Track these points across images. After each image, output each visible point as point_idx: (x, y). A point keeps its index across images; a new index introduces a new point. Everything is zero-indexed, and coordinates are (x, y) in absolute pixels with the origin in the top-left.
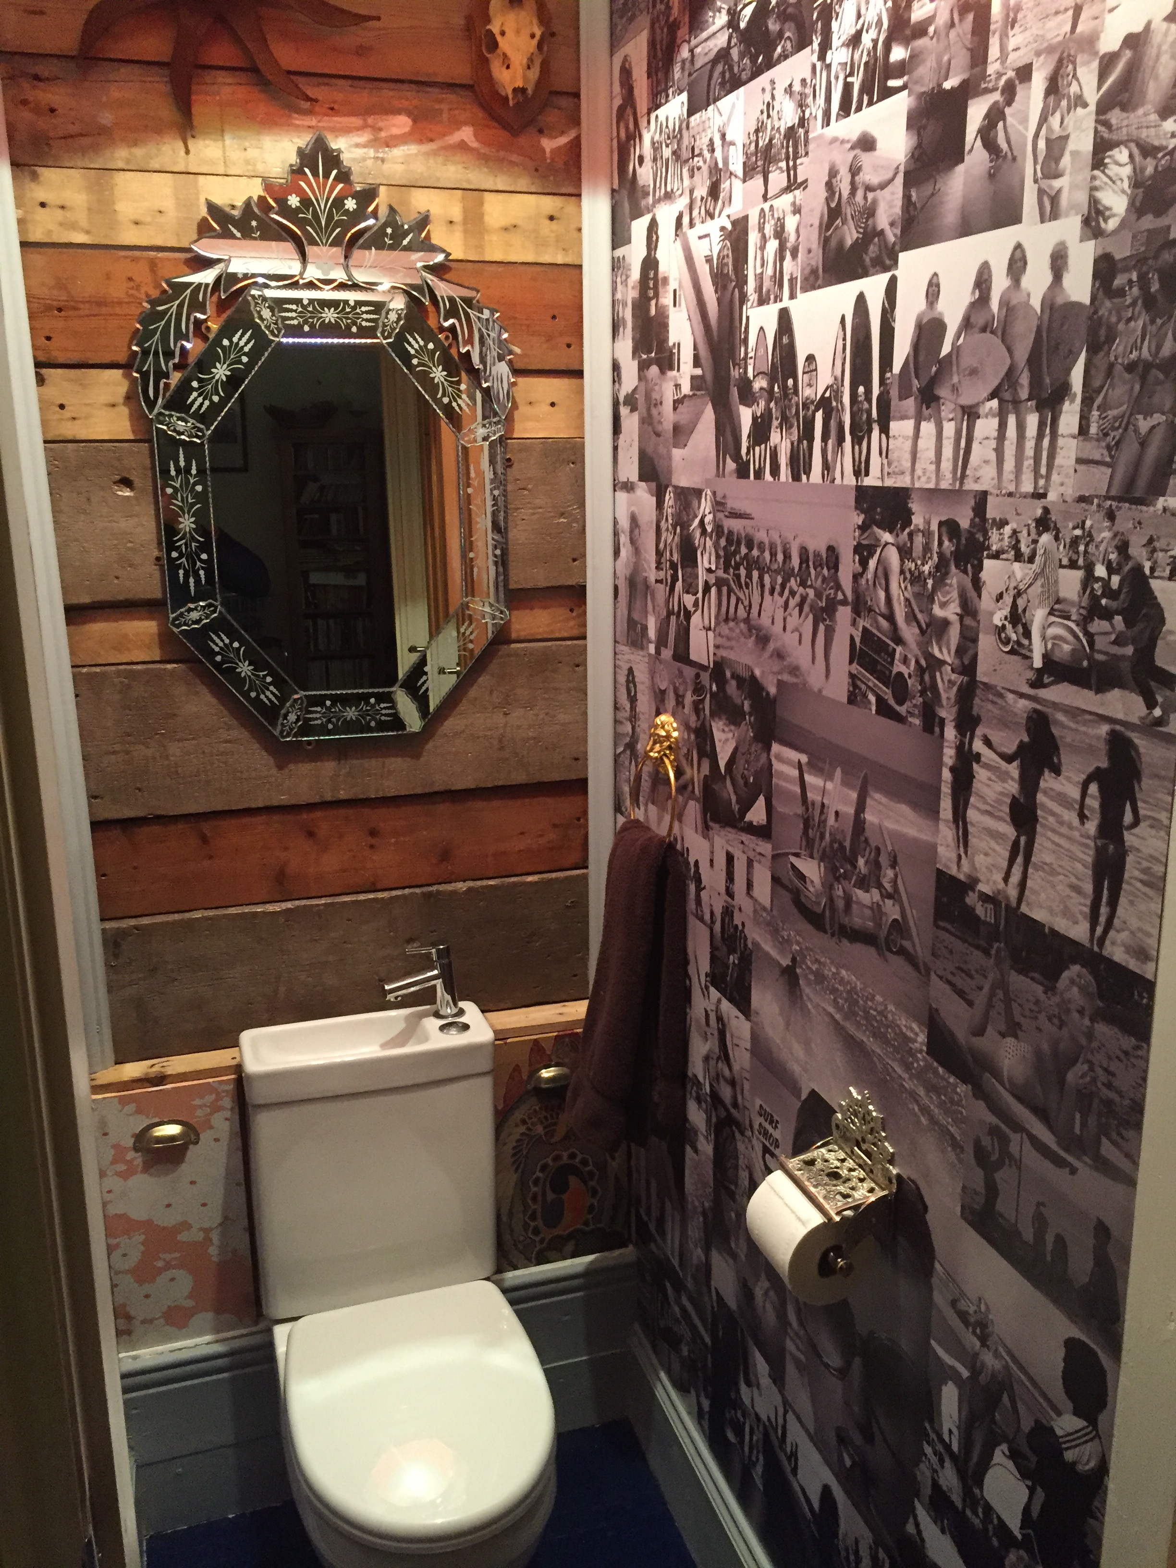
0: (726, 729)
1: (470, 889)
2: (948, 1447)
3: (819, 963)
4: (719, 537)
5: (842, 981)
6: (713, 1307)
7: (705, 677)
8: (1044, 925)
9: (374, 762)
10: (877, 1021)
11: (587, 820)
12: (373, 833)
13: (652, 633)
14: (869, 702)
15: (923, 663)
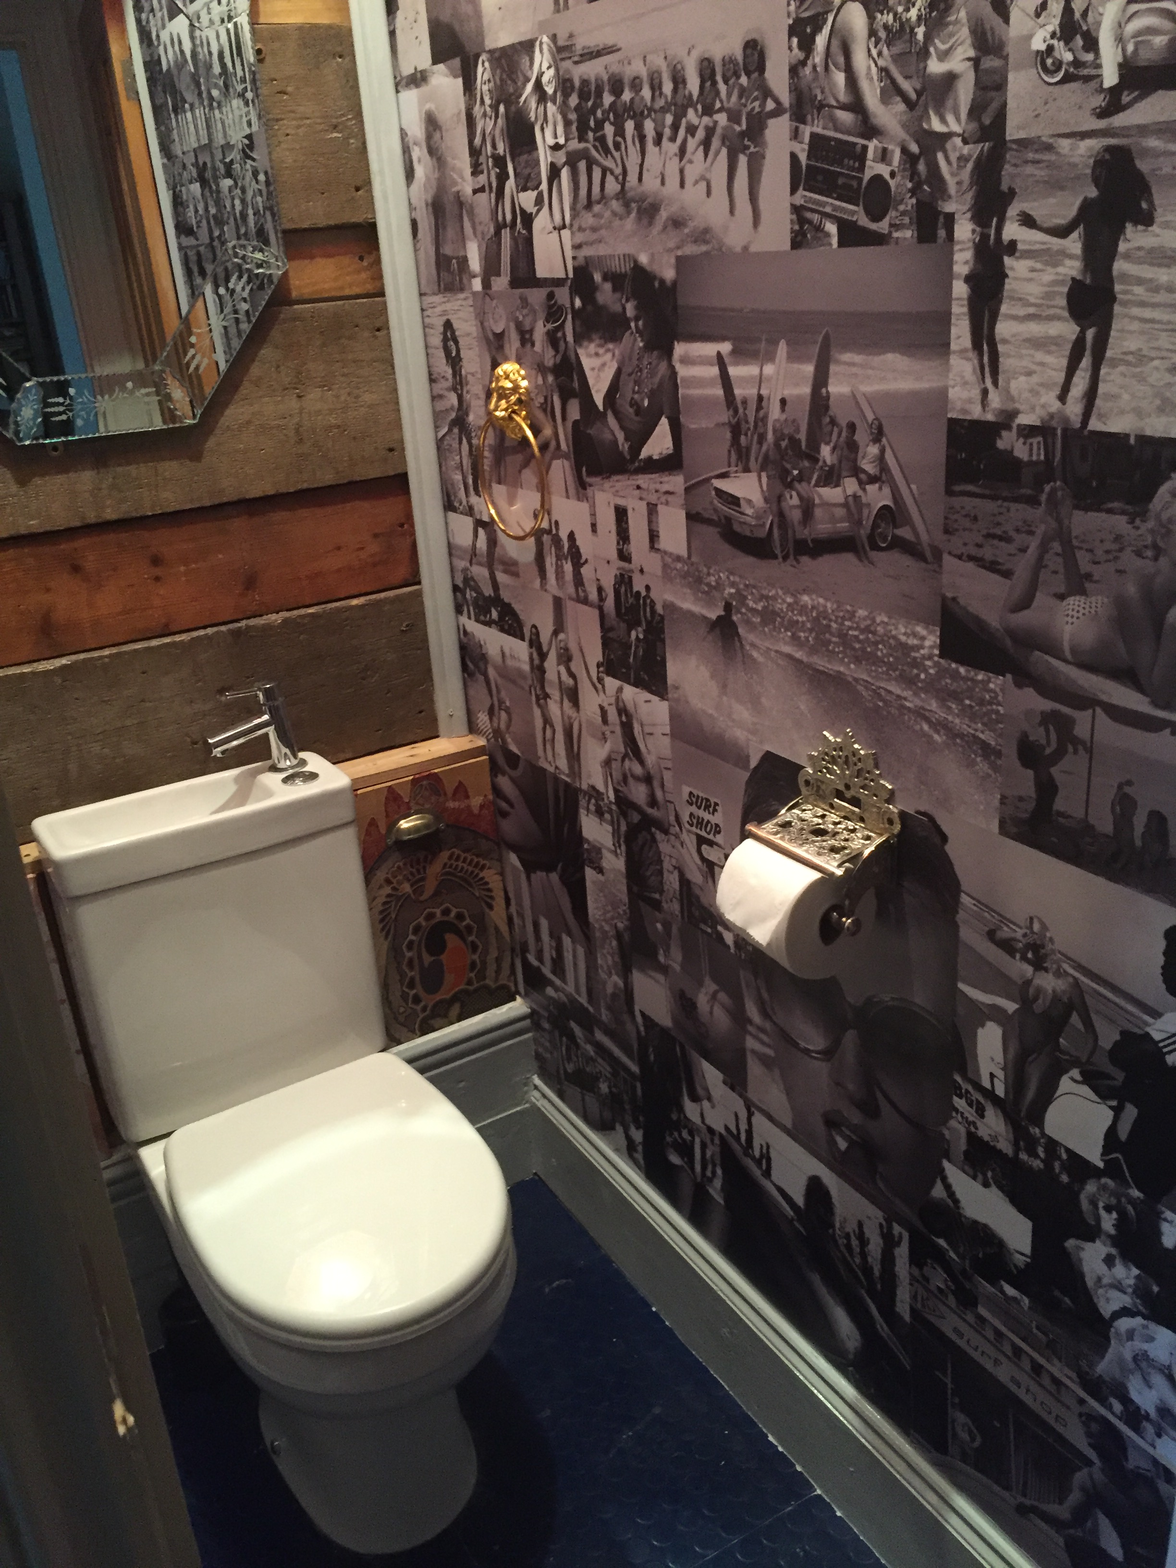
0: (601, 351)
1: (285, 621)
2: (990, 1094)
3: (767, 598)
4: (566, 95)
5: (803, 610)
6: (638, 1032)
7: (563, 295)
8: (1127, 436)
9: (143, 468)
10: (859, 641)
11: (412, 525)
12: (156, 561)
13: (475, 264)
14: (828, 235)
15: (914, 148)
